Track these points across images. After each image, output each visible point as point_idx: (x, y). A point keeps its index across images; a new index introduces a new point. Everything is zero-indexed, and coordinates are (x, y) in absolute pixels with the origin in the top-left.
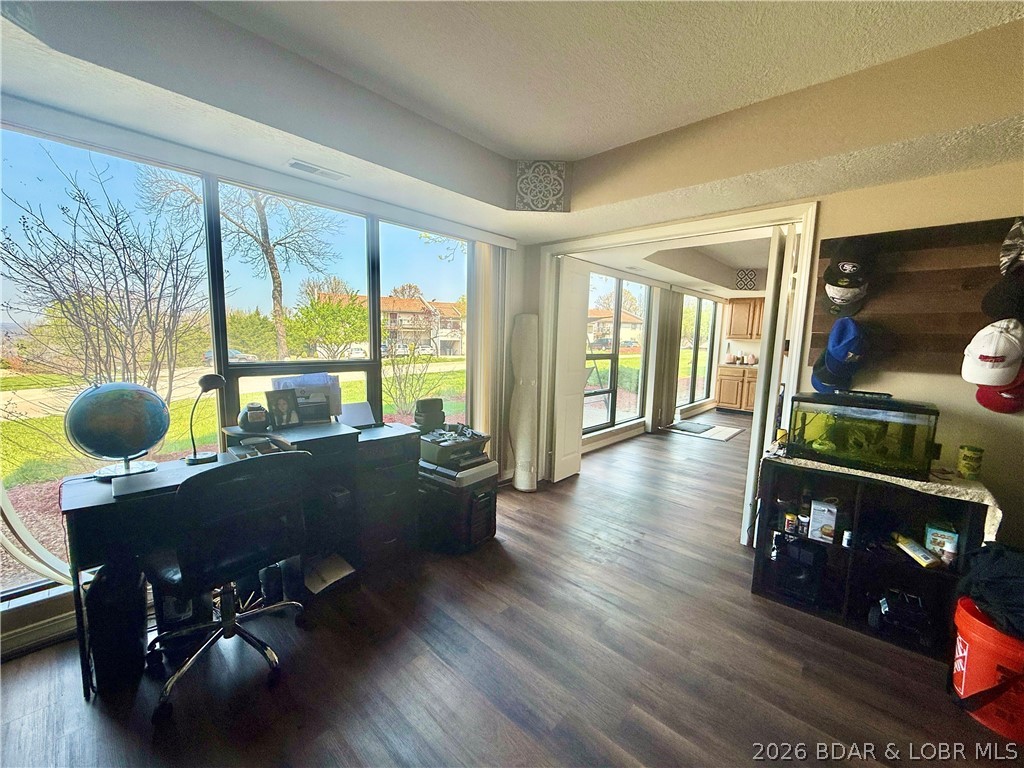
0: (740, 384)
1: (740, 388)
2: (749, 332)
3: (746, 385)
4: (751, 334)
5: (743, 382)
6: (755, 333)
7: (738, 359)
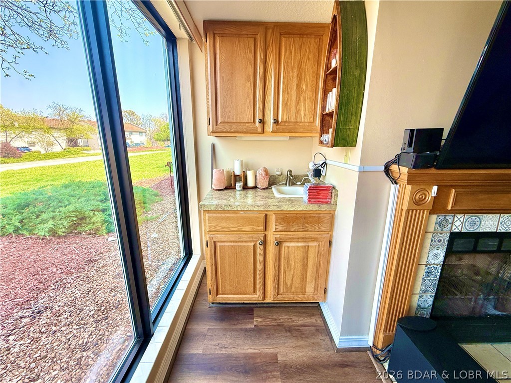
0: (259, 250)
1: (260, 258)
2: (259, 116)
3: (271, 249)
4: (262, 121)
5: (264, 243)
6: (270, 119)
7: (237, 178)
